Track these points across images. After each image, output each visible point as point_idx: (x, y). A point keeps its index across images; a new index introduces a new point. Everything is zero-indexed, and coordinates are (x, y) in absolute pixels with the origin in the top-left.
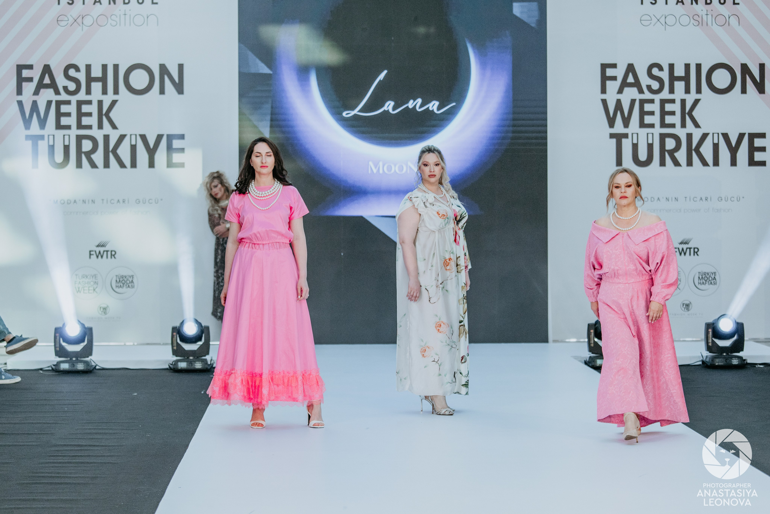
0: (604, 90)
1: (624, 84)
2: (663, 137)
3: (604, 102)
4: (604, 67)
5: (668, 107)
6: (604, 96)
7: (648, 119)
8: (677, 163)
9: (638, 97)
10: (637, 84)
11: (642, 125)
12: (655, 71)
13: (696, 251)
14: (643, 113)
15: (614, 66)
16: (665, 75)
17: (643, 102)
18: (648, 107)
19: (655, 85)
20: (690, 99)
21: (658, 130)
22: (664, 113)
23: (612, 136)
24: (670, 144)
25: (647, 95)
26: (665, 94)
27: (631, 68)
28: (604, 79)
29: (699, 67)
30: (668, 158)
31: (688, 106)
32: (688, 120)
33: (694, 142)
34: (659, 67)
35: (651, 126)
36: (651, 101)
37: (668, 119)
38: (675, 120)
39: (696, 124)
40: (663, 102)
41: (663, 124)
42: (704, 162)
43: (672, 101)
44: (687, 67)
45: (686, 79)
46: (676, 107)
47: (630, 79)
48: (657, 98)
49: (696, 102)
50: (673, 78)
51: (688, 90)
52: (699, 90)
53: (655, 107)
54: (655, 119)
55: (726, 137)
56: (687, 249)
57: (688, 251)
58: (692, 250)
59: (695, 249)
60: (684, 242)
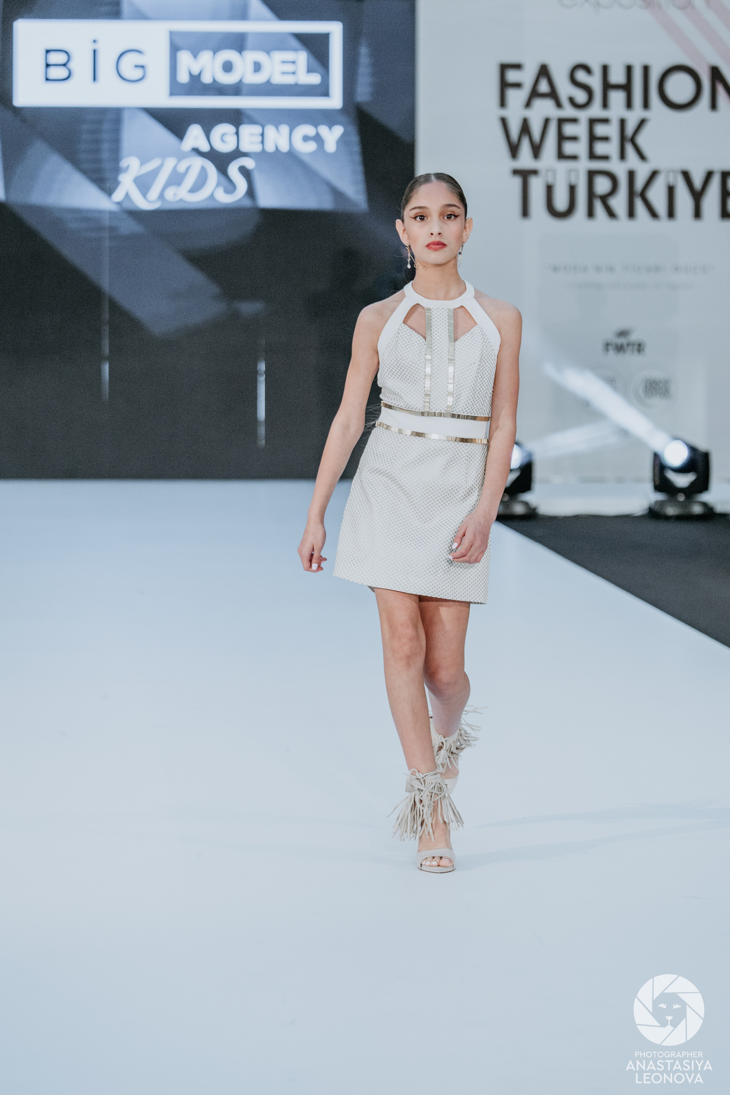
0: (503, 103)
1: (535, 94)
2: (592, 174)
3: (504, 121)
4: (504, 68)
5: (600, 130)
6: (504, 113)
7: (569, 148)
8: (611, 214)
9: (555, 113)
10: (553, 95)
11: (561, 156)
12: (581, 76)
13: (640, 347)
14: (562, 138)
15: (517, 66)
16: (595, 82)
17: (561, 122)
18: (569, 130)
19: (581, 97)
20: (632, 119)
21: (584, 164)
22: (593, 138)
23: (516, 172)
24: (602, 185)
25: (569, 112)
26: (596, 111)
27: (544, 71)
28: (504, 85)
29: (646, 69)
30: (598, 206)
31: (630, 129)
32: (630, 149)
33: (639, 183)
34: (587, 69)
35: (574, 158)
36: (574, 121)
37: (600, 148)
38: (611, 148)
39: (642, 157)
40: (592, 122)
41: (592, 156)
42: (654, 214)
43: (605, 121)
44: (629, 69)
45: (627, 87)
46: (612, 130)
47: (544, 87)
48: (584, 116)
49: (642, 122)
50: (607, 86)
51: (629, 104)
52: (646, 105)
53: (581, 130)
54: (580, 148)
55: (686, 176)
56: (628, 345)
57: (630, 347)
58: (636, 347)
59: (640, 345)
60: (623, 334)
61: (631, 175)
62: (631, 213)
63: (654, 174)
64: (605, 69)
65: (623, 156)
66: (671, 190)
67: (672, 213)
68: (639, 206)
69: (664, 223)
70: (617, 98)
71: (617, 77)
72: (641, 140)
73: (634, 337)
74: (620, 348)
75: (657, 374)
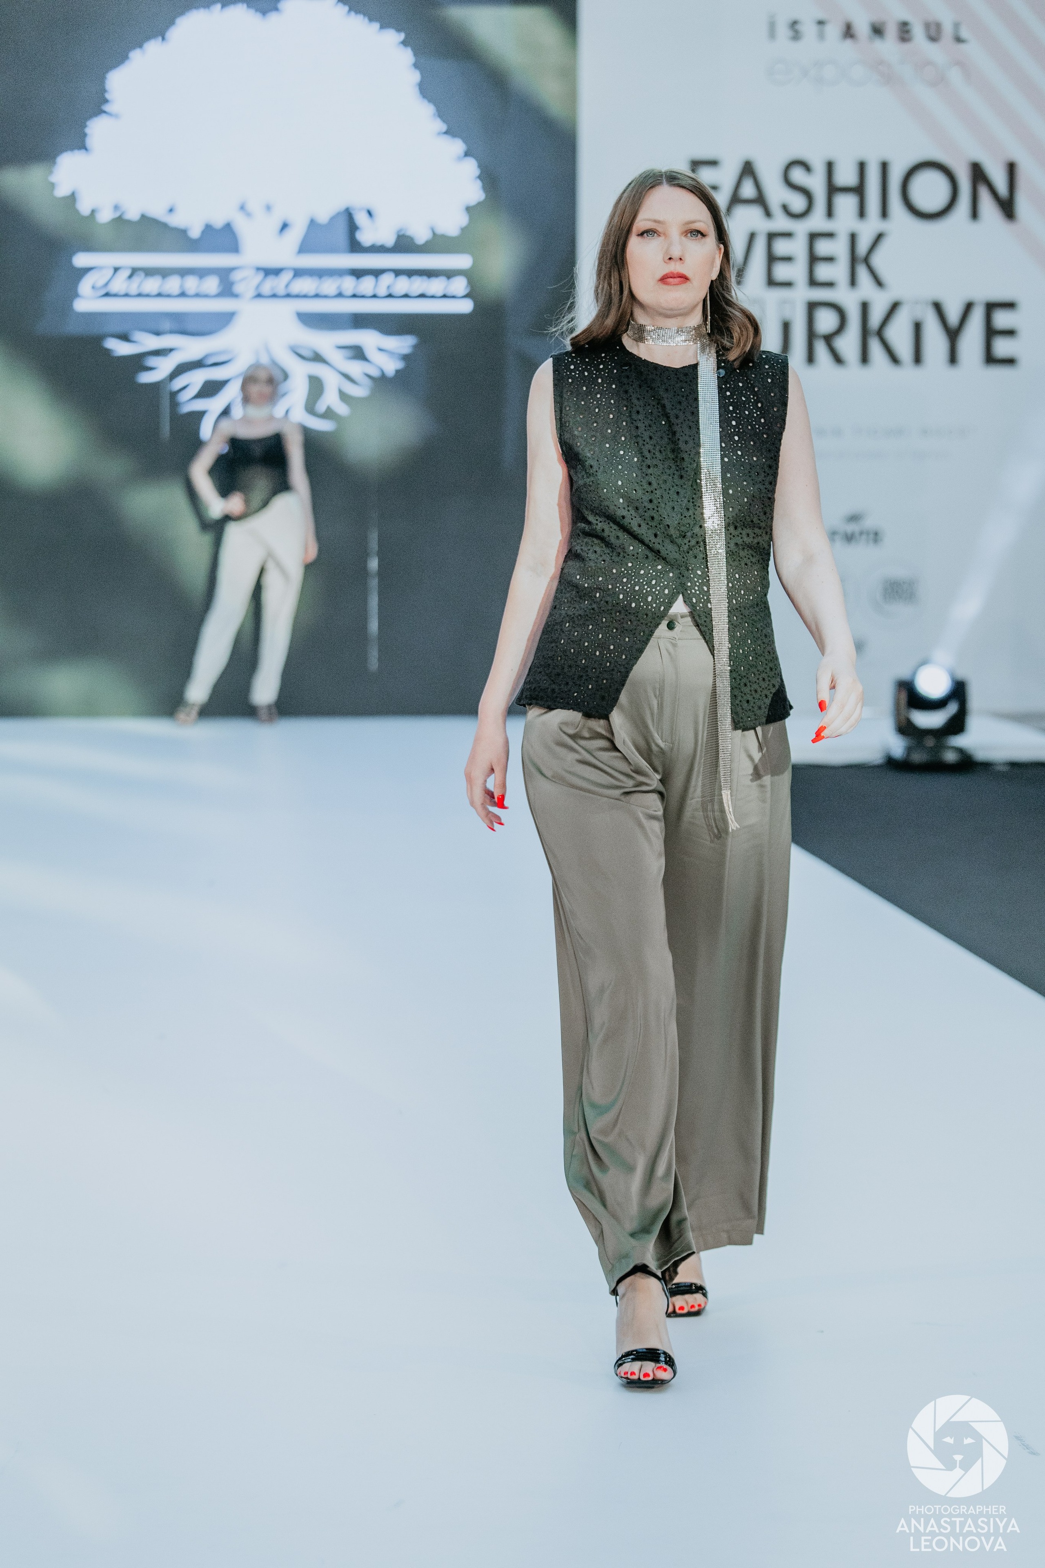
1: (735, 200)
2: (812, 307)
4: (695, 165)
5: (823, 247)
7: (782, 272)
8: (838, 359)
9: (763, 225)
10: (760, 200)
11: (771, 282)
12: (798, 176)
13: (876, 537)
14: (772, 259)
15: (713, 163)
16: (816, 183)
17: (772, 236)
18: (781, 247)
19: (798, 203)
20: (866, 232)
21: (803, 294)
22: (814, 259)
24: (826, 321)
25: (781, 223)
26: (817, 221)
27: (748, 170)
29: (884, 167)
30: (821, 349)
31: (863, 247)
32: (863, 273)
33: (875, 319)
34: (806, 166)
35: (788, 284)
36: (788, 235)
37: (823, 272)
38: (837, 272)
39: (879, 283)
40: (813, 237)
41: (813, 282)
42: (894, 359)
43: (830, 235)
44: (862, 167)
45: (859, 190)
46: (838, 248)
47: (748, 190)
48: (802, 228)
49: (879, 237)
50: (833, 190)
51: (862, 213)
52: (884, 213)
53: (797, 247)
54: (796, 271)
55: (938, 307)
56: (861, 533)
57: (864, 537)
58: (872, 536)
59: (876, 534)
60: (854, 518)
61: (865, 307)
62: (865, 358)
63: (895, 307)
64: (830, 167)
65: (853, 282)
66: (918, 328)
67: (918, 358)
68: (875, 347)
69: (908, 372)
70: (846, 204)
71: (846, 176)
72: (877, 260)
73: (869, 523)
74: (849, 538)
75: (898, 572)
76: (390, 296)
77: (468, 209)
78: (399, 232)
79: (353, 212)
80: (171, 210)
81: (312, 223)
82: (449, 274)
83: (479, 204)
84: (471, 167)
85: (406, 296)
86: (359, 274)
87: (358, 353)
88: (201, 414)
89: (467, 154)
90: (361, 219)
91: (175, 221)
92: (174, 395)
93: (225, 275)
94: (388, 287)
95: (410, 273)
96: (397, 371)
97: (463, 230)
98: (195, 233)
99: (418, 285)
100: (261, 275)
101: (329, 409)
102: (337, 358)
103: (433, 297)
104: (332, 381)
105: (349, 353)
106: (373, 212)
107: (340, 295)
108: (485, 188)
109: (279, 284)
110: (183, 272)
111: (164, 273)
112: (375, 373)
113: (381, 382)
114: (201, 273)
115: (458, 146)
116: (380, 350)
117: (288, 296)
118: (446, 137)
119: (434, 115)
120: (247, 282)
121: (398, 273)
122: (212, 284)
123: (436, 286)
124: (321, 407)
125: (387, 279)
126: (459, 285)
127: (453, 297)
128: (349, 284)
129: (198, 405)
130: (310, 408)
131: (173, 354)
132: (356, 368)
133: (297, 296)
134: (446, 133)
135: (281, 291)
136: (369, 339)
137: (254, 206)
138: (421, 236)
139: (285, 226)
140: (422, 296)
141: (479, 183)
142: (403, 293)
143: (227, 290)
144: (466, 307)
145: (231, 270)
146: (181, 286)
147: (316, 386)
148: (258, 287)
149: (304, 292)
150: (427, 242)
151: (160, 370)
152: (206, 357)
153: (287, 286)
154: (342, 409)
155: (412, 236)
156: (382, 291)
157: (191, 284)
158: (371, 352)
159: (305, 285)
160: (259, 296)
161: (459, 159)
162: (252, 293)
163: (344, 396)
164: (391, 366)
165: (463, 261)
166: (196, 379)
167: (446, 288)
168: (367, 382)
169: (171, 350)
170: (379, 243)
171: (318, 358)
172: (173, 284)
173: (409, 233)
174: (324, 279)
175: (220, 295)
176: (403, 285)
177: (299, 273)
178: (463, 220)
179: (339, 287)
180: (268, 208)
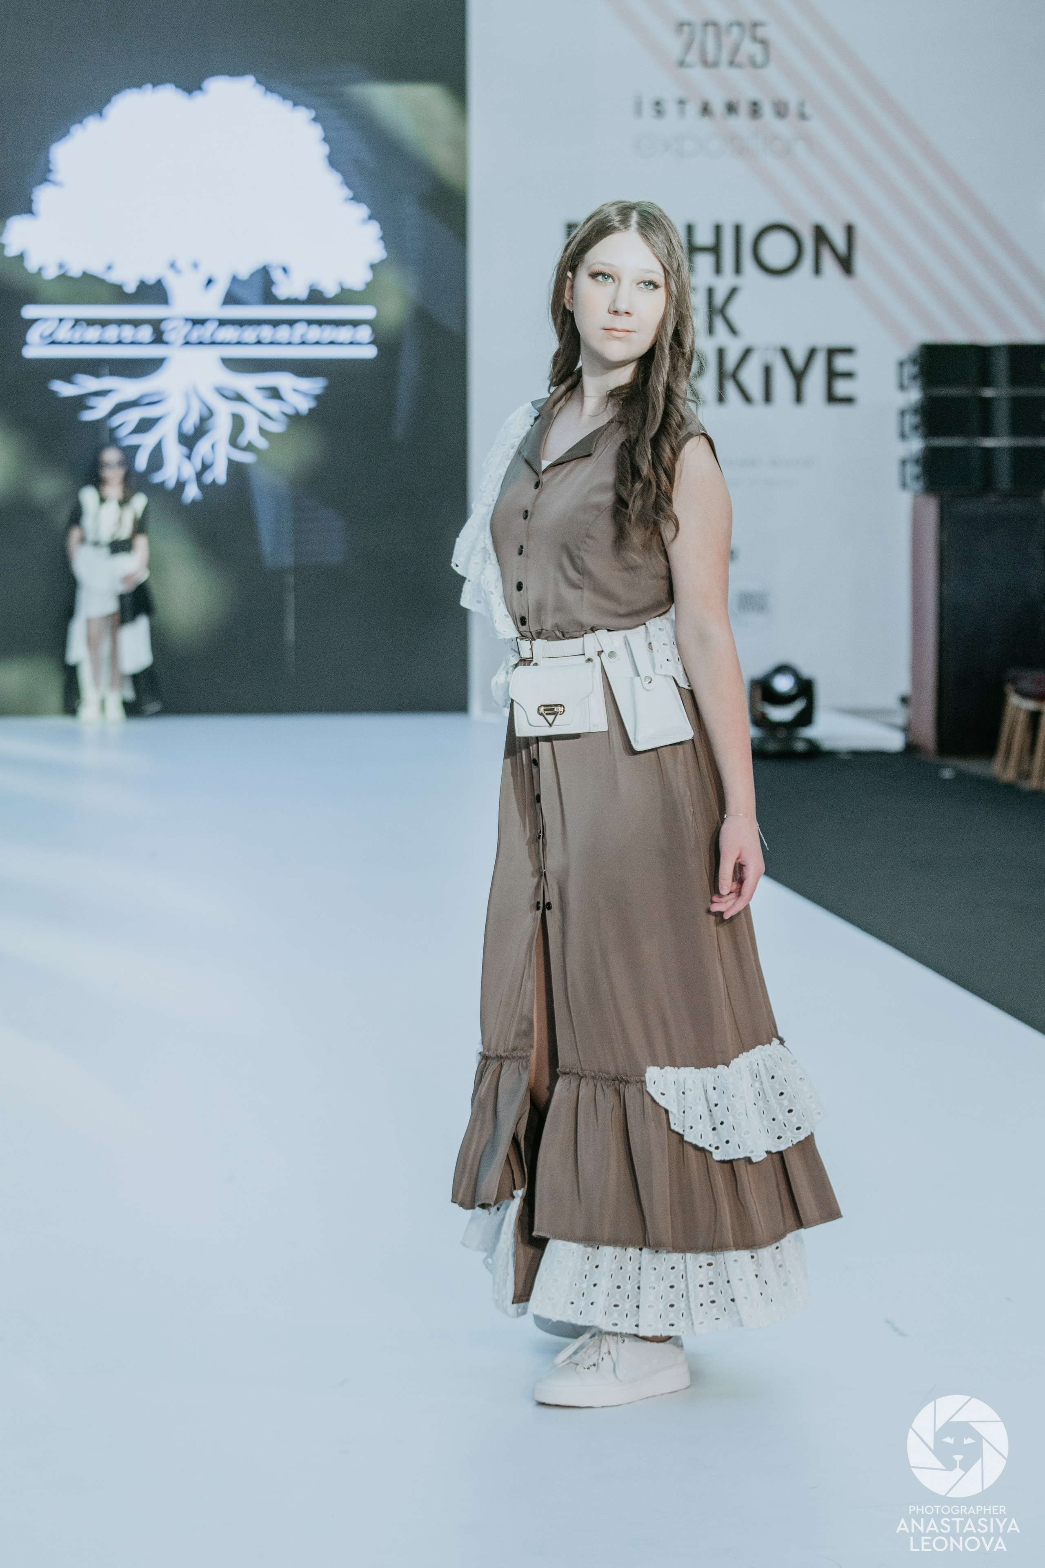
13: (732, 555)
20: (721, 287)
29: (738, 229)
31: (719, 299)
32: (719, 325)
33: (731, 361)
39: (733, 330)
42: (747, 398)
44: (718, 229)
45: (715, 250)
49: (733, 292)
51: (718, 269)
52: (738, 269)
55: (785, 353)
59: (732, 552)
61: (721, 353)
62: (721, 398)
63: (747, 353)
64: (690, 229)
65: (711, 330)
66: (767, 371)
67: (768, 397)
68: (731, 389)
69: (759, 409)
70: (704, 262)
71: (704, 237)
72: (733, 311)
75: (750, 586)
76: (303, 343)
77: (373, 267)
78: (311, 286)
79: (270, 270)
80: (109, 268)
81: (235, 280)
82: (355, 323)
83: (382, 262)
84: (374, 230)
85: (317, 343)
86: (275, 323)
87: (275, 393)
88: (135, 448)
89: (370, 218)
90: (277, 275)
91: (114, 277)
92: (113, 431)
93: (157, 325)
94: (302, 336)
95: (320, 323)
96: (310, 410)
97: (368, 285)
98: (131, 288)
99: (328, 333)
100: (190, 324)
101: (250, 444)
102: (257, 398)
103: (341, 344)
104: (252, 420)
105: (268, 393)
106: (287, 270)
107: (259, 342)
108: (387, 247)
109: (206, 332)
110: (121, 322)
111: (104, 323)
112: (290, 411)
113: (295, 419)
114: (136, 323)
115: (362, 211)
116: (295, 390)
117: (213, 343)
118: (352, 202)
119: (342, 183)
120: (175, 332)
121: (310, 322)
122: (146, 333)
123: (344, 334)
124: (243, 440)
125: (300, 329)
126: (365, 333)
127: (359, 344)
128: (266, 332)
129: (134, 440)
130: (233, 442)
131: (110, 395)
132: (273, 407)
133: (221, 343)
134: (352, 199)
135: (207, 338)
136: (285, 381)
137: (182, 264)
138: (330, 290)
139: (210, 281)
140: (332, 343)
141: (381, 243)
142: (315, 341)
143: (159, 338)
144: (370, 352)
145: (161, 321)
146: (119, 336)
147: (238, 423)
148: (186, 337)
149: (227, 340)
150: (336, 296)
151: (100, 409)
152: (142, 397)
153: (212, 335)
154: (261, 443)
155: (322, 290)
156: (297, 339)
157: (128, 332)
158: (286, 392)
159: (229, 333)
160: (187, 343)
161: (364, 222)
162: (181, 341)
163: (263, 432)
164: (304, 405)
165: (367, 312)
166: (133, 417)
167: (353, 336)
168: (283, 418)
169: (110, 391)
170: (293, 297)
171: (239, 398)
172: (112, 333)
173: (320, 288)
174: (245, 327)
175: (153, 342)
176: (315, 333)
177: (222, 323)
178: (368, 276)
179: (258, 336)
180: (195, 266)
